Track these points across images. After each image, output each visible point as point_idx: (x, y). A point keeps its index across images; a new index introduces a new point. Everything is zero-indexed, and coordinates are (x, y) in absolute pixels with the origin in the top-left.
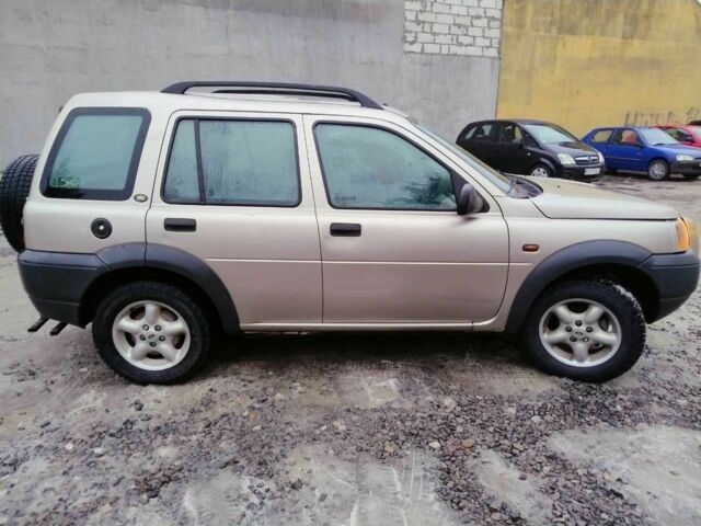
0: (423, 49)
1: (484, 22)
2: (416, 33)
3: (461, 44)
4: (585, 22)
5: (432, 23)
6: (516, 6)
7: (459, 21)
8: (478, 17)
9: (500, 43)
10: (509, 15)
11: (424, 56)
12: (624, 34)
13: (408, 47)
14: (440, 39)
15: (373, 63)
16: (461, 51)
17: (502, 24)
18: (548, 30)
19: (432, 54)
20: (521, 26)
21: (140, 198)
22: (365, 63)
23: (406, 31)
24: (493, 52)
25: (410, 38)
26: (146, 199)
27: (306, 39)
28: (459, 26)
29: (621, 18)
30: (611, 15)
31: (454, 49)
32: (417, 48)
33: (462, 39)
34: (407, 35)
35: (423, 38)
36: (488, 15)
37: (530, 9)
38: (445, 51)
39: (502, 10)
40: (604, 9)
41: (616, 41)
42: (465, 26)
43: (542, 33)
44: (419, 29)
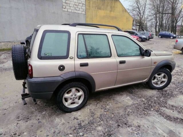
0: (67, 10)
1: (81, 5)
2: (66, 6)
3: (76, 10)
4: (102, 7)
5: (69, 4)
6: (89, 1)
7: (76, 4)
8: (80, 3)
9: (85, 10)
10: (87, 4)
11: (68, 12)
12: (110, 10)
13: (64, 10)
14: (71, 8)
15: (55, 13)
16: (77, 12)
17: (85, 6)
18: (95, 8)
19: (70, 12)
20: (90, 7)
21: (71, 58)
22: (53, 13)
23: (63, 5)
24: (84, 13)
25: (64, 7)
26: (73, 58)
27: (35, 4)
28: (76, 5)
29: (109, 7)
30: (107, 6)
31: (75, 11)
32: (66, 10)
33: (77, 9)
34: (63, 6)
35: (67, 7)
36: (82, 3)
37: (91, 2)
38: (73, 11)
39: (85, 2)
40: (106, 4)
41: (108, 12)
42: (77, 5)
43: (94, 9)
44: (66, 5)
